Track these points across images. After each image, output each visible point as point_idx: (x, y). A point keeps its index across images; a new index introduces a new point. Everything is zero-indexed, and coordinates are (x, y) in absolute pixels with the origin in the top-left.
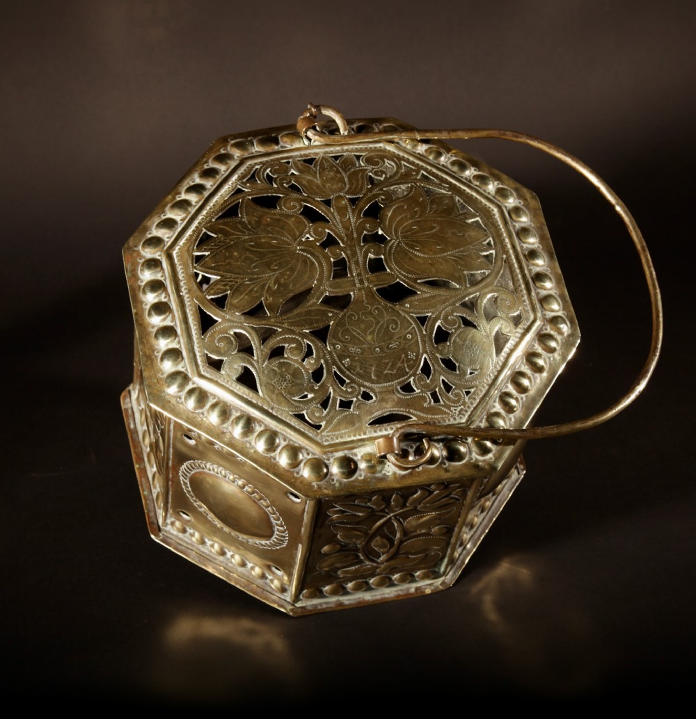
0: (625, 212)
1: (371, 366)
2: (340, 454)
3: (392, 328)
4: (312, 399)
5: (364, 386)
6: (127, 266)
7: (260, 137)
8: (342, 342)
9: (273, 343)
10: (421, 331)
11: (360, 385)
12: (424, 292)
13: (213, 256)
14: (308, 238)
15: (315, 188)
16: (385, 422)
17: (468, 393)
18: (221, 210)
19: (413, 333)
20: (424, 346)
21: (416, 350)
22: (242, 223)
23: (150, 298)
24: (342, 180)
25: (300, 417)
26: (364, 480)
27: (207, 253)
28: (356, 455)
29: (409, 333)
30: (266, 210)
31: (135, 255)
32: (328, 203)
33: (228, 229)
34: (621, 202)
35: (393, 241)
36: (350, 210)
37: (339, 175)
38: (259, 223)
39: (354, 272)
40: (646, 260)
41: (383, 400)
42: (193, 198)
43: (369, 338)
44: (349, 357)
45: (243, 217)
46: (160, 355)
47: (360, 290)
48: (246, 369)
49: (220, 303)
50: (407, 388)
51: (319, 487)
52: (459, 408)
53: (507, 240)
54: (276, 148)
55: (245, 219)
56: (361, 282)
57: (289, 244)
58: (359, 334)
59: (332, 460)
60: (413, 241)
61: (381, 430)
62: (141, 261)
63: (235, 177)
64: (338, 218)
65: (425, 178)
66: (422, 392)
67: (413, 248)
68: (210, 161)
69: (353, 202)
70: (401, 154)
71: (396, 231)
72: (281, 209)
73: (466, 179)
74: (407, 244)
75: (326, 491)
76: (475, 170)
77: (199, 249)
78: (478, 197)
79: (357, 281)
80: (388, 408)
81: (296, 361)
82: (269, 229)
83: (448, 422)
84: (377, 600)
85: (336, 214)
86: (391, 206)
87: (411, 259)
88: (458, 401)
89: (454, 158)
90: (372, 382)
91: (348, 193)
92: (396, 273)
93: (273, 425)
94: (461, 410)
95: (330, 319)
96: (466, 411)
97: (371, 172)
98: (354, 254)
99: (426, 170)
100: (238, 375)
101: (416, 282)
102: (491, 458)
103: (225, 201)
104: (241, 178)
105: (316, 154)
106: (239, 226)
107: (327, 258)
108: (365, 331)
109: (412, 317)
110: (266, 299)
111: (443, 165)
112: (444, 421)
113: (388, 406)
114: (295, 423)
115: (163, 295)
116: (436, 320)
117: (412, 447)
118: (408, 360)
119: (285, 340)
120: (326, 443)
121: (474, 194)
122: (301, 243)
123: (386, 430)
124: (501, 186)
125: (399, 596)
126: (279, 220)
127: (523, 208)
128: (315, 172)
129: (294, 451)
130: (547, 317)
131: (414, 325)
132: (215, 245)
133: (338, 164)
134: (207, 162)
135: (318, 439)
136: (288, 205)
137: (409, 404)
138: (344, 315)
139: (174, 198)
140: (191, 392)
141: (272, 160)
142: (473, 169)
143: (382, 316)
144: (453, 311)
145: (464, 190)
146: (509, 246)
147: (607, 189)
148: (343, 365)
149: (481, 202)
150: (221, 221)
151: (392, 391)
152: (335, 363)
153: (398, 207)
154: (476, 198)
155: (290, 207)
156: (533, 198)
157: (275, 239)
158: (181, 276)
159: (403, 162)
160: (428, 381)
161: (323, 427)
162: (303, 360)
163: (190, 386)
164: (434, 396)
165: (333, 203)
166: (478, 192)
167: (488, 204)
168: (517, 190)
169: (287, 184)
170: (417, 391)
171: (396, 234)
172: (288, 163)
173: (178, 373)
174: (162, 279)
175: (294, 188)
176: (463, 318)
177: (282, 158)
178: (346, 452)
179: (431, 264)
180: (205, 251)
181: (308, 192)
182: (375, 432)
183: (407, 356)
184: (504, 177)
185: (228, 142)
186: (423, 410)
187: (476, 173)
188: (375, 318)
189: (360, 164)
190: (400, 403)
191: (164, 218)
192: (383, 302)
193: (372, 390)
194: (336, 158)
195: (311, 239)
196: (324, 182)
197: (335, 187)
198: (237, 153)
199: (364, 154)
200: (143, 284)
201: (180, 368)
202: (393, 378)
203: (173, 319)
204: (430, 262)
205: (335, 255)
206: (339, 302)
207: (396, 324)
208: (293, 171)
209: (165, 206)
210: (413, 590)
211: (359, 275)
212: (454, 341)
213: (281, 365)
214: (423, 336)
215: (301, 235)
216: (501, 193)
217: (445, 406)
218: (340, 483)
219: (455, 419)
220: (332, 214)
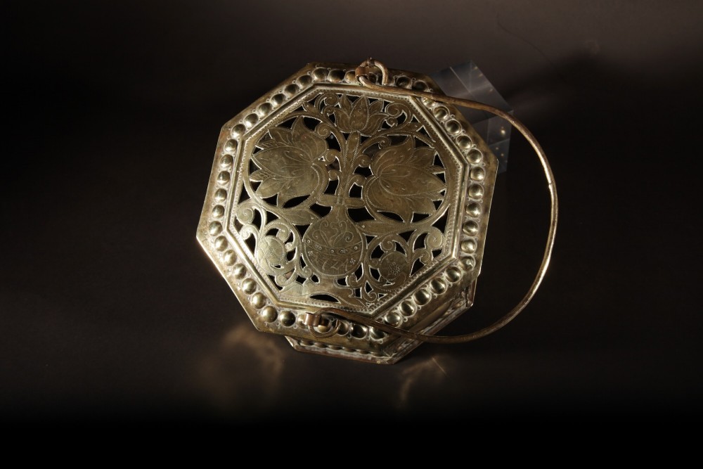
0: (554, 192)
1: (325, 260)
2: (287, 310)
3: (348, 240)
4: (283, 270)
5: (315, 272)
6: (220, 140)
7: (335, 69)
8: (313, 239)
9: (273, 225)
10: (365, 246)
11: (313, 271)
12: (379, 220)
13: (265, 152)
14: (322, 159)
15: (344, 122)
16: (320, 299)
17: (380, 296)
18: (284, 120)
19: (360, 247)
20: (363, 258)
21: (357, 258)
22: (290, 134)
23: (224, 166)
24: (364, 121)
25: (272, 278)
26: (296, 330)
27: (262, 149)
28: (297, 313)
29: (356, 245)
30: (308, 130)
31: (227, 133)
32: (346, 136)
33: (281, 136)
34: (554, 184)
35: (374, 176)
36: (357, 146)
37: (364, 116)
38: (299, 137)
39: (339, 191)
40: (553, 232)
41: (324, 285)
42: (275, 104)
43: (330, 241)
44: (313, 250)
45: (293, 130)
46: (213, 206)
47: (338, 206)
48: (252, 236)
49: (255, 186)
50: (342, 282)
51: (268, 326)
52: (371, 304)
53: (458, 193)
54: (340, 82)
55: (292, 133)
56: (341, 202)
57: (309, 160)
58: (325, 237)
59: (281, 311)
60: (388, 181)
61: (316, 303)
62: (228, 139)
63: (304, 97)
64: (347, 149)
65: (422, 131)
66: (350, 287)
67: (385, 186)
68: (298, 79)
69: (363, 139)
70: (417, 108)
71: (380, 170)
72: (316, 132)
73: (452, 138)
74: (382, 181)
75: (271, 330)
76: (463, 132)
77: (259, 145)
78: (453, 155)
79: (338, 200)
80: (325, 291)
81: (281, 242)
82: (303, 144)
83: (360, 311)
84: (347, 357)
85: (347, 146)
86: (385, 150)
87: (380, 193)
88: (373, 299)
89: (453, 119)
90: (321, 270)
91: (362, 132)
92: (365, 200)
93: (256, 277)
94: (373, 305)
95: (311, 221)
96: (375, 307)
97: (387, 119)
98: (345, 180)
99: (427, 125)
100: (247, 238)
101: (376, 211)
102: (381, 342)
103: (289, 114)
104: (306, 99)
105: (360, 94)
106: (287, 136)
107: (327, 177)
108: (329, 236)
109: (363, 235)
110: (280, 194)
111: (442, 124)
112: (358, 310)
113: (326, 290)
114: (268, 280)
115: (230, 168)
116: (379, 241)
117: (332, 320)
118: (349, 264)
119: (280, 226)
120: (281, 300)
121: (451, 152)
122: (316, 161)
123: (319, 304)
124: (475, 149)
125: (361, 359)
126: (311, 139)
127: (484, 169)
128: (351, 109)
129: (263, 298)
130: (461, 255)
131: (362, 241)
132: (268, 145)
133: (369, 106)
134: (295, 79)
135: (278, 295)
136: (321, 130)
137: (339, 293)
138: (321, 222)
139: (265, 100)
140: (221, 238)
141: (332, 91)
142: (462, 130)
143: (344, 229)
144: (393, 238)
145: (446, 147)
146: (457, 197)
147: (549, 170)
148: (308, 254)
149: (454, 159)
150: (280, 128)
151: (330, 281)
152: (303, 252)
153: (389, 152)
154: (451, 155)
155: (322, 132)
156: (496, 163)
157: (303, 153)
158: (243, 159)
159: (414, 115)
160: (357, 281)
161: (283, 290)
162: (286, 243)
163: (221, 234)
164: (358, 293)
165: (350, 137)
166: (455, 150)
167: (458, 161)
168: (485, 154)
169: (330, 113)
170: (348, 286)
171: (379, 172)
172: (340, 96)
173: (217, 223)
174: (233, 156)
175: (332, 118)
176: (398, 245)
177: (338, 91)
178: (291, 309)
179: (392, 201)
180: (262, 146)
181: (338, 124)
182: (313, 303)
183: (350, 260)
184: (482, 142)
185: (315, 67)
186: (347, 299)
187: (463, 134)
188: (339, 229)
189: (384, 110)
190: (333, 290)
191: (253, 113)
192: (348, 220)
193: (320, 276)
194: (372, 100)
195: (324, 160)
196: (353, 118)
197: (357, 125)
198: (315, 78)
199: (391, 102)
200: (223, 155)
201: (220, 220)
202: (336, 272)
203: (228, 187)
204: (392, 199)
205: (332, 176)
206: (321, 211)
207: (351, 237)
208: (339, 104)
209: (257, 104)
210: (370, 358)
211: (342, 196)
212: (385, 260)
213: (273, 241)
214: (365, 250)
215: (319, 156)
216: (474, 154)
217: (363, 300)
218: (281, 327)
219: (366, 310)
220: (345, 145)
